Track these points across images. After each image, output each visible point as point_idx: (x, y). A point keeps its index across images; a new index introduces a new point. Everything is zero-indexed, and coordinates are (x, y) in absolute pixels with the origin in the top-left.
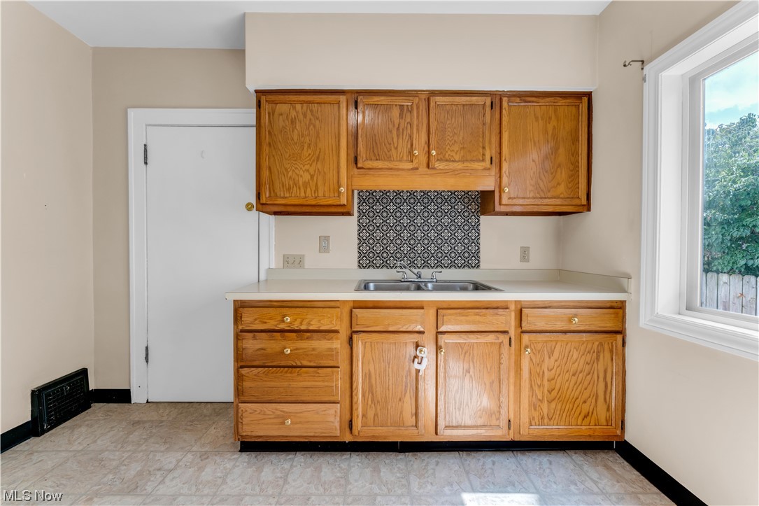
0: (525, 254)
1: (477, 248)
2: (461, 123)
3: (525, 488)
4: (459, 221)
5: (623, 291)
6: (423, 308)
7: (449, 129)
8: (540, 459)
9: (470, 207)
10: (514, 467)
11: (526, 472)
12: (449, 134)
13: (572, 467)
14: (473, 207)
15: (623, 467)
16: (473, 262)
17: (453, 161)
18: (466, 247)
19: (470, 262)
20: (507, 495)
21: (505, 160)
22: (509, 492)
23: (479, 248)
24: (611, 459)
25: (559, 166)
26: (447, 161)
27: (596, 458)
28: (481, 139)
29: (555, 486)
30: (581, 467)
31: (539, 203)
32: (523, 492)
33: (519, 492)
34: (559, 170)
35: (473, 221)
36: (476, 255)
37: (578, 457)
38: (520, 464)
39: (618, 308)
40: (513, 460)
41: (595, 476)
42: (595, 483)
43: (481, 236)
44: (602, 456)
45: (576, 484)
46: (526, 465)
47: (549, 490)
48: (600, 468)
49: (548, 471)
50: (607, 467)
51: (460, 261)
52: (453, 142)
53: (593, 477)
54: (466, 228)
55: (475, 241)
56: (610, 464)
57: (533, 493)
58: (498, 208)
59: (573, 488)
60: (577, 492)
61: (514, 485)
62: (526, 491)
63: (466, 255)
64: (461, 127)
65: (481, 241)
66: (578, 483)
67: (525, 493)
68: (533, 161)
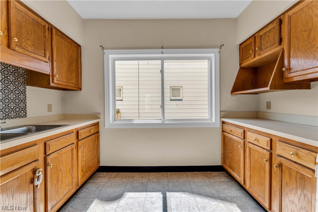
0: (50, 108)
1: (24, 105)
2: (32, 29)
3: (91, 201)
4: (12, 87)
5: (99, 118)
6: (36, 145)
7: (24, 29)
8: (83, 191)
9: (19, 79)
10: (80, 200)
11: (85, 197)
12: (24, 31)
13: (93, 184)
14: (21, 80)
15: (102, 174)
16: (22, 113)
17: (27, 50)
18: (17, 105)
19: (20, 114)
20: (90, 208)
21: (55, 60)
22: (89, 207)
23: (26, 105)
24: (98, 174)
25: (73, 71)
26: (23, 48)
27: (95, 177)
28: (43, 45)
29: (96, 192)
30: (95, 182)
31: (68, 85)
32: (92, 202)
33: (91, 204)
34: (73, 72)
35: (21, 88)
36: (24, 109)
37: (91, 181)
38: (80, 198)
39: (97, 124)
40: (76, 199)
41: (100, 181)
42: (102, 182)
43: (27, 98)
44: (95, 176)
45: (99, 187)
46: (82, 196)
47: (96, 195)
48: (99, 178)
49: (89, 191)
50: (100, 177)
51: (12, 114)
52: (27, 38)
53: (100, 182)
54: (17, 92)
55: (23, 101)
56: (99, 176)
57: (94, 200)
58: (52, 84)
59: (100, 188)
60: (101, 188)
61: (87, 204)
62: (92, 201)
63: (17, 110)
64: (32, 31)
65: (27, 101)
66: (100, 186)
67: (93, 202)
68: (65, 65)
